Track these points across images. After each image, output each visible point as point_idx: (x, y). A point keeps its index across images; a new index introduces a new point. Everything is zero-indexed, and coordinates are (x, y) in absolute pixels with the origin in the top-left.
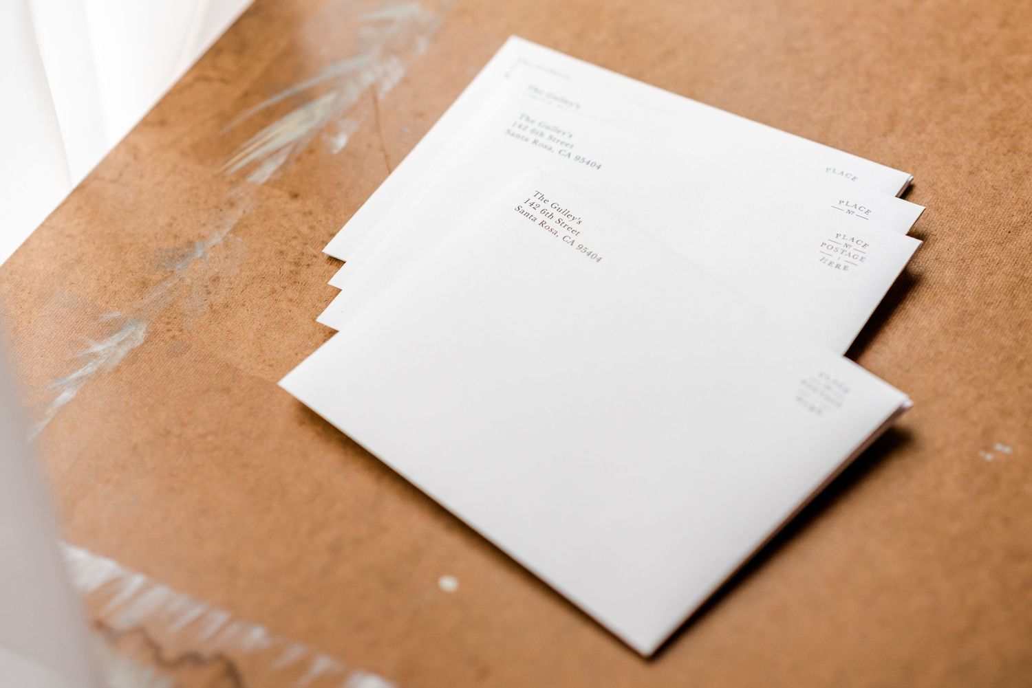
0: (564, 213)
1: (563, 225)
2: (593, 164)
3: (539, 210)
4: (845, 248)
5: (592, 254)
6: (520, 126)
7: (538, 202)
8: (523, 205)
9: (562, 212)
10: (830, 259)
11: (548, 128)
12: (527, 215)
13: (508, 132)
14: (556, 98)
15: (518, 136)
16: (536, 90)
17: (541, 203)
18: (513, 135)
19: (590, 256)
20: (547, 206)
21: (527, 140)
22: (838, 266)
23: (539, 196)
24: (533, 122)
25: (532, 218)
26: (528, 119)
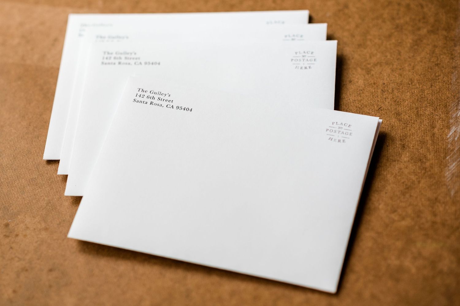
0: (159, 94)
1: (162, 100)
2: (156, 63)
3: (145, 97)
4: (303, 58)
5: (186, 109)
6: (107, 58)
7: (143, 93)
8: (136, 98)
9: (157, 94)
10: (300, 66)
11: (121, 54)
12: (141, 102)
13: (103, 63)
14: (114, 38)
15: (109, 63)
16: (101, 37)
17: (144, 93)
18: (106, 64)
19: (185, 110)
20: (148, 94)
21: (114, 64)
22: (306, 68)
23: (141, 90)
24: (112, 54)
25: (144, 103)
26: (108, 53)
